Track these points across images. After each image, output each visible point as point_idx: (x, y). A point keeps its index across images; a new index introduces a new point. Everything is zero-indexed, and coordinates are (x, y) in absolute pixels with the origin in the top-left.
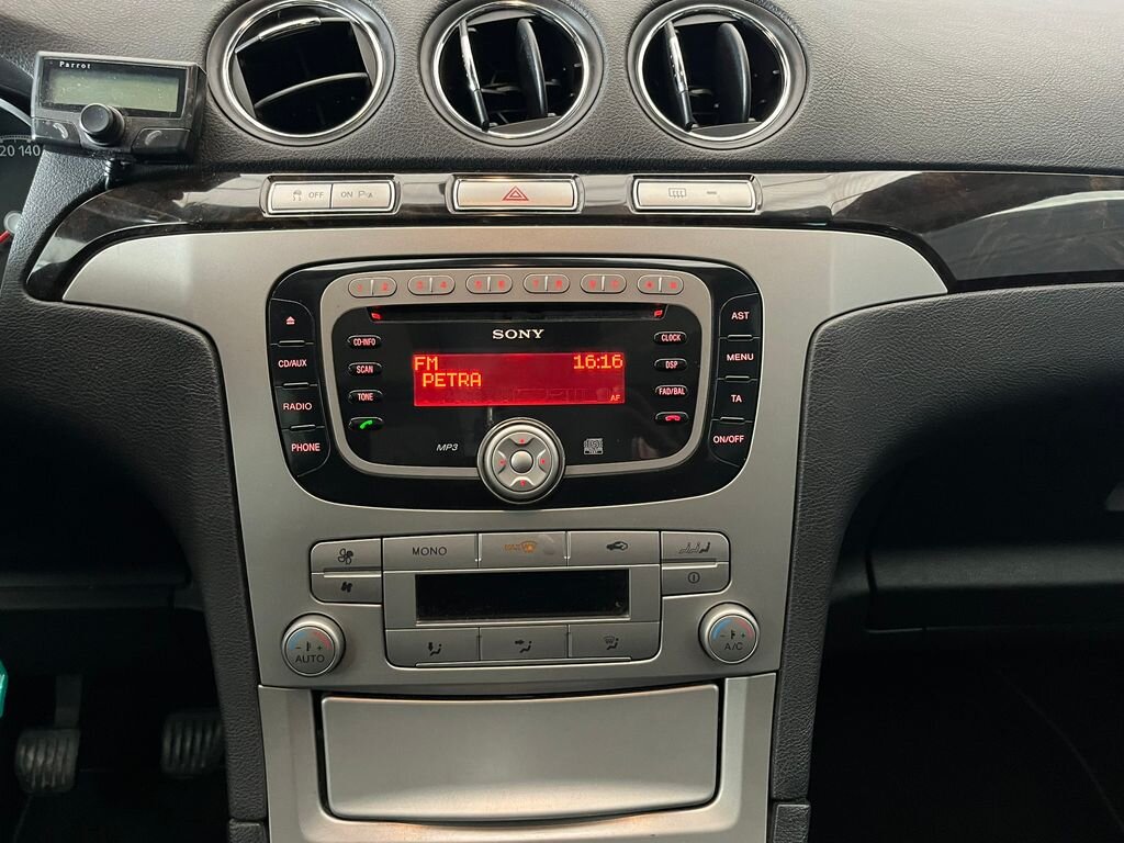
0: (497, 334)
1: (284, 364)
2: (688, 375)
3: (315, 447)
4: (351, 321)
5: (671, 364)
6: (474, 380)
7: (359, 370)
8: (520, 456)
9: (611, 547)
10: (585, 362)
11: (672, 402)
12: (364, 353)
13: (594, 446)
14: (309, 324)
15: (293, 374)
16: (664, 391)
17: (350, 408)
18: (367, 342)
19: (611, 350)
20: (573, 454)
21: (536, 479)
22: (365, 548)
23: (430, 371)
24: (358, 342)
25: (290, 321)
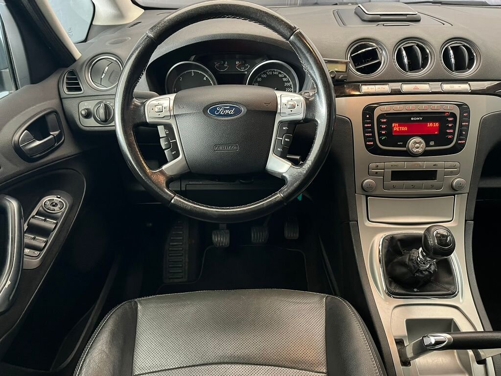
0: (412, 119)
1: (366, 125)
2: (454, 128)
3: (372, 143)
4: (381, 116)
5: (450, 125)
6: (405, 129)
7: (382, 127)
8: (418, 145)
9: (434, 165)
10: (430, 125)
11: (450, 134)
12: (384, 123)
13: (432, 143)
14: (372, 118)
15: (368, 127)
16: (448, 131)
17: (380, 134)
18: (384, 121)
19: (436, 122)
20: (427, 145)
21: (420, 150)
22: (381, 165)
23: (396, 127)
24: (382, 121)
25: (368, 116)
